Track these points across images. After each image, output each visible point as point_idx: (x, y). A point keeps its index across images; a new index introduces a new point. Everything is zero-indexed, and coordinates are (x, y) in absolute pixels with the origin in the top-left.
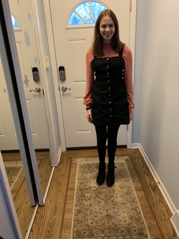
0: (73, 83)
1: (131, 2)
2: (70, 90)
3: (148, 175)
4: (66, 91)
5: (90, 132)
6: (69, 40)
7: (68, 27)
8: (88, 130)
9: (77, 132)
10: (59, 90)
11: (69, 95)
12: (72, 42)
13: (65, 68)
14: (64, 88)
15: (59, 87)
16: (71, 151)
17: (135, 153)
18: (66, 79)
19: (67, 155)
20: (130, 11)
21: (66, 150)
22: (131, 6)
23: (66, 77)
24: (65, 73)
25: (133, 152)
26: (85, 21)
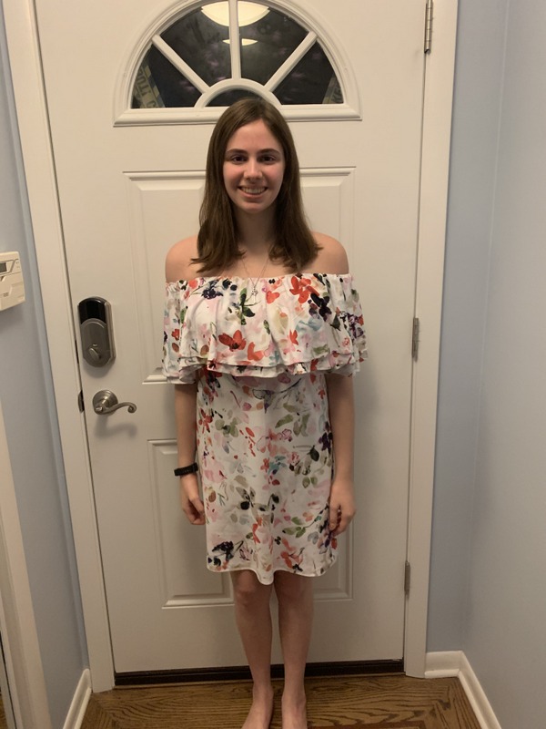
0: (150, 378)
1: (429, 8)
2: (132, 409)
4: (112, 412)
5: (229, 600)
8: (224, 594)
11: (131, 431)
12: (145, 187)
13: (109, 306)
14: (106, 398)
15: (81, 393)
16: (135, 691)
17: (445, 709)
18: (114, 358)
19: (114, 714)
20: (425, 52)
21: (114, 685)
22: (430, 29)
23: (113, 349)
24: (112, 331)
25: (434, 702)
26: (209, 93)
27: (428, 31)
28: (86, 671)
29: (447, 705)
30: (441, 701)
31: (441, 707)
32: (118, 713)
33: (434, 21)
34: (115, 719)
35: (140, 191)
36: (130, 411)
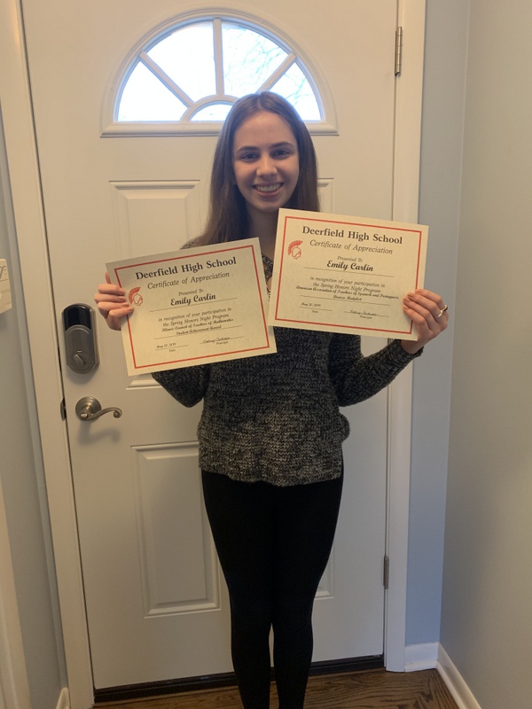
0: (134, 384)
2: (117, 415)
6: (119, 188)
7: (109, 129)
9: (153, 611)
10: (65, 416)
12: (131, 195)
13: (94, 313)
14: (90, 404)
15: (64, 401)
17: (427, 701)
18: (98, 364)
20: (396, 75)
21: (93, 702)
22: (400, 54)
23: (98, 355)
24: (96, 336)
25: (416, 695)
26: (194, 108)
27: (398, 56)
28: (65, 690)
30: (423, 694)
33: (404, 47)
35: (127, 200)
36: (115, 416)
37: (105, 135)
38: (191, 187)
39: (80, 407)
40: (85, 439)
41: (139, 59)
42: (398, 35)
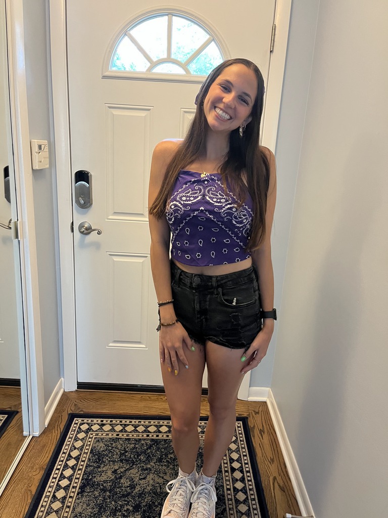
0: (110, 217)
2: (99, 233)
3: (282, 489)
4: (89, 233)
5: (144, 346)
6: (110, 107)
7: (107, 74)
8: (139, 343)
9: (111, 344)
10: (72, 231)
11: (97, 246)
12: (116, 112)
13: (91, 175)
14: (86, 226)
15: (73, 222)
16: (88, 393)
17: (256, 414)
18: (92, 204)
19: (75, 401)
20: (271, 52)
21: (76, 388)
22: (274, 40)
23: (92, 200)
24: (92, 189)
25: (250, 411)
26: (154, 64)
27: (273, 41)
28: (62, 379)
29: (258, 413)
30: (254, 411)
31: (253, 413)
32: (77, 401)
33: (276, 36)
34: (76, 403)
35: (113, 115)
36: (98, 233)
37: (104, 77)
38: (149, 110)
39: (81, 226)
40: (82, 245)
41: (126, 35)
42: (274, 28)
